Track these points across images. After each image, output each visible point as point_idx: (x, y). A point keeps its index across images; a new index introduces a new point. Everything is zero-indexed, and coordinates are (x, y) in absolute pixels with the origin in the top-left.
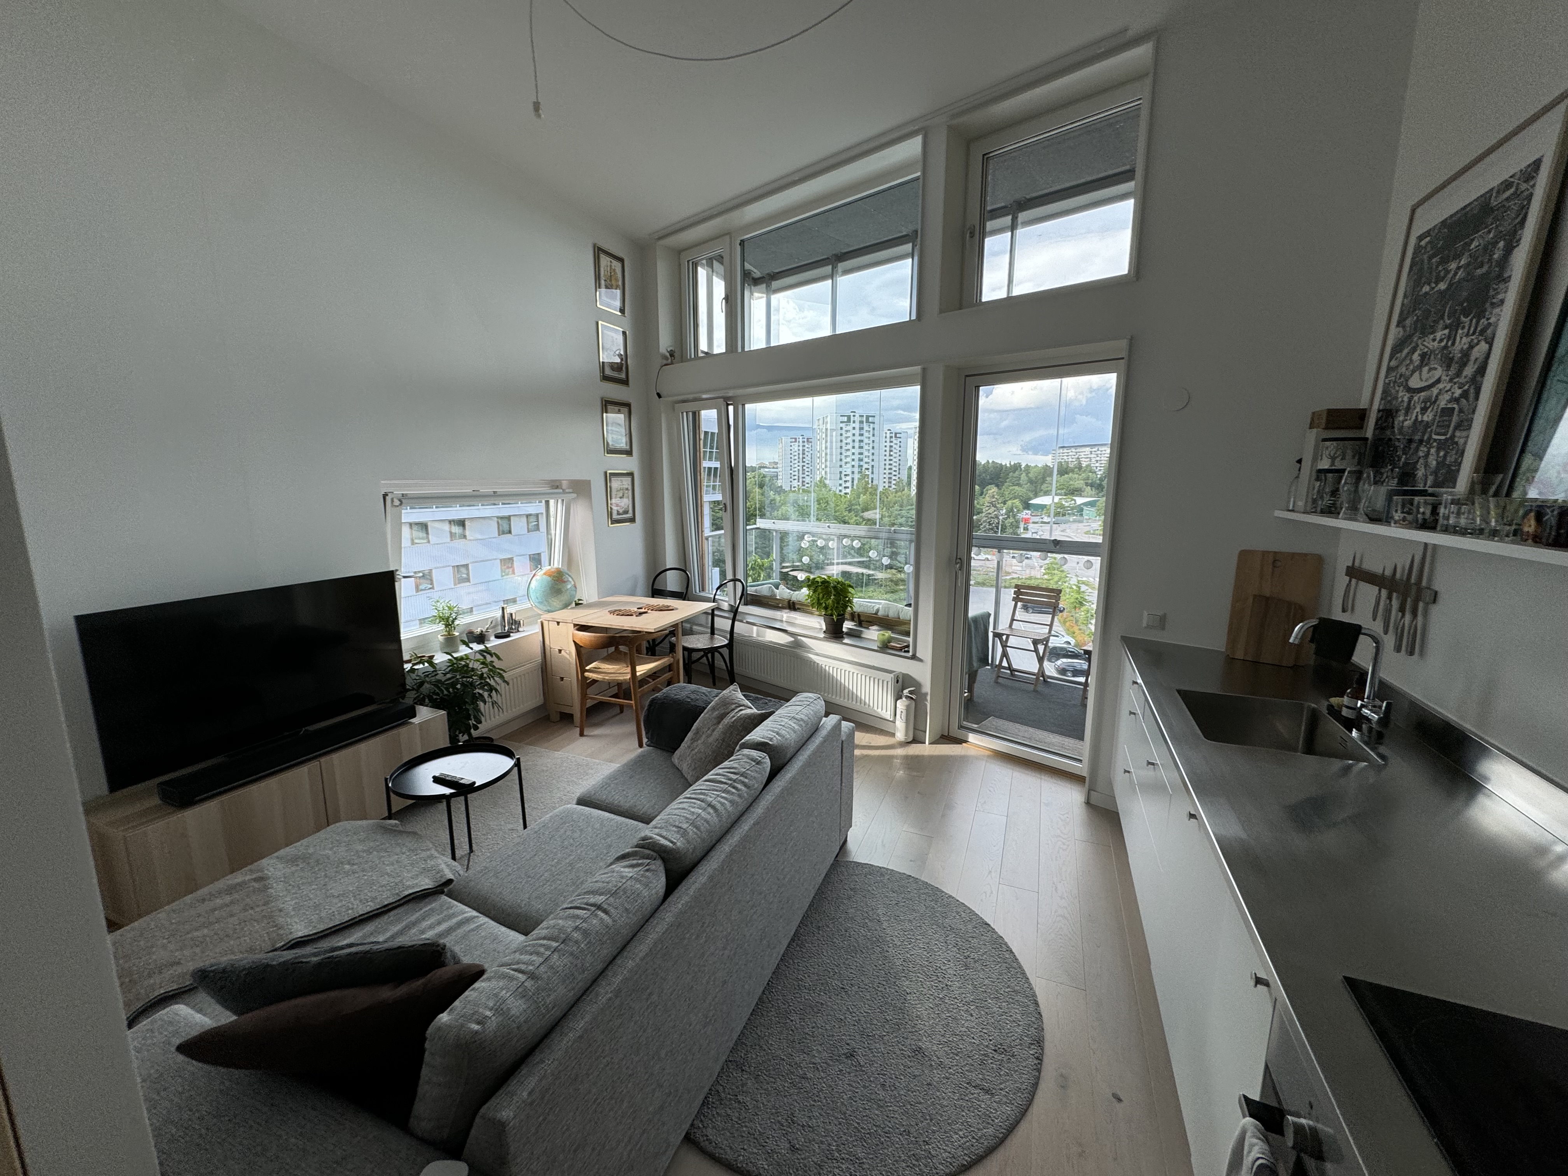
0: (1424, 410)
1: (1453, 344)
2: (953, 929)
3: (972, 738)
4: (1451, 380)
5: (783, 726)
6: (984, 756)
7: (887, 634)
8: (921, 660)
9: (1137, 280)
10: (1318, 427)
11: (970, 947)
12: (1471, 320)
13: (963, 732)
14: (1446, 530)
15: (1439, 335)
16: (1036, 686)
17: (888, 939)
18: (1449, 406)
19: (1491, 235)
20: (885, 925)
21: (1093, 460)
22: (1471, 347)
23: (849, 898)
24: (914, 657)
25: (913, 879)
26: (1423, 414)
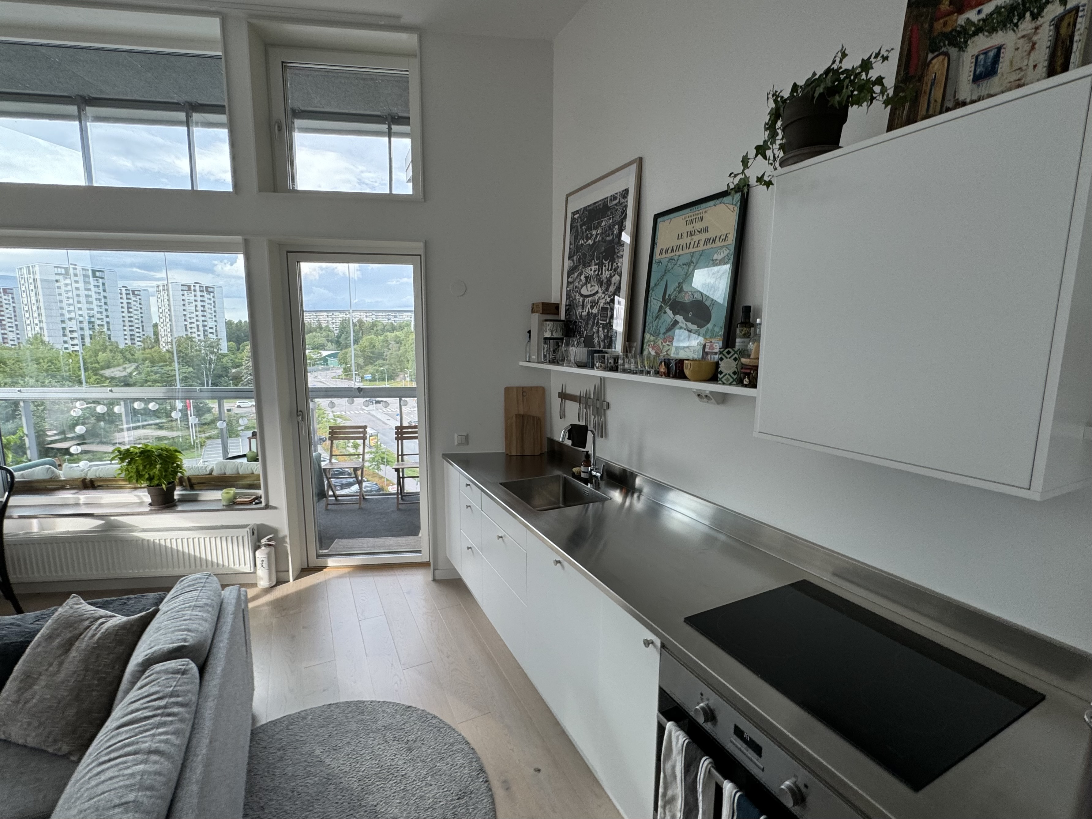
0: (592, 307)
1: (602, 274)
2: (386, 727)
3: (331, 562)
4: (604, 293)
5: (190, 619)
6: (345, 574)
7: (232, 492)
8: (275, 508)
9: (425, 201)
10: (537, 312)
11: (406, 733)
12: (609, 263)
13: (321, 560)
14: (624, 371)
15: (593, 268)
16: (360, 504)
17: (336, 772)
18: (605, 306)
19: (611, 221)
20: (328, 761)
21: (330, 322)
22: (611, 277)
23: (281, 759)
24: (267, 507)
25: (334, 706)
26: (592, 310)
